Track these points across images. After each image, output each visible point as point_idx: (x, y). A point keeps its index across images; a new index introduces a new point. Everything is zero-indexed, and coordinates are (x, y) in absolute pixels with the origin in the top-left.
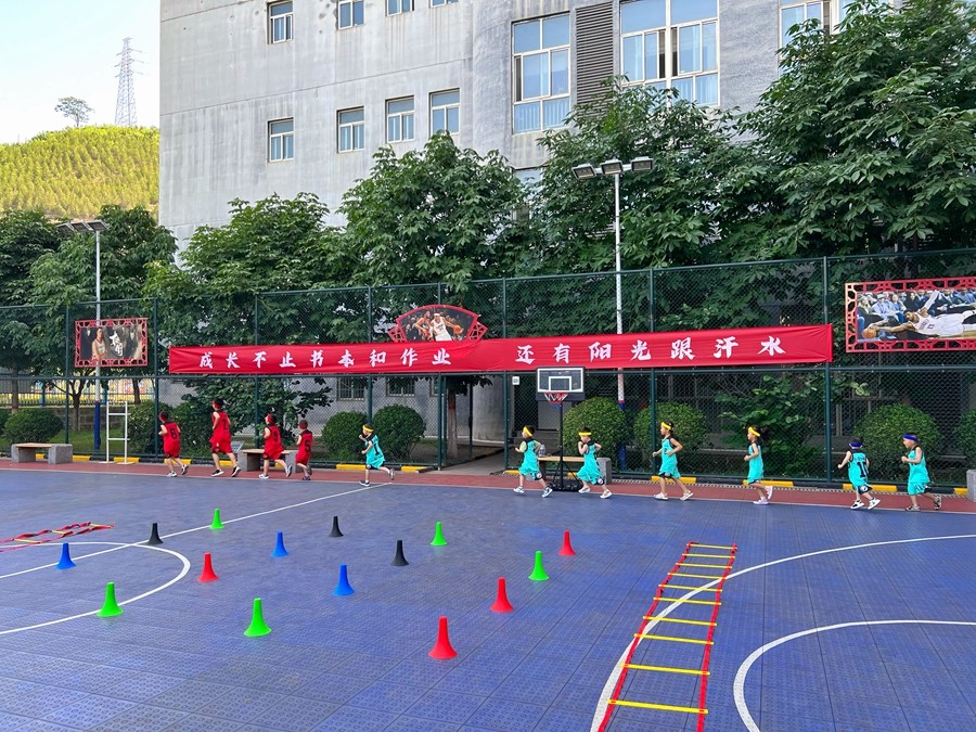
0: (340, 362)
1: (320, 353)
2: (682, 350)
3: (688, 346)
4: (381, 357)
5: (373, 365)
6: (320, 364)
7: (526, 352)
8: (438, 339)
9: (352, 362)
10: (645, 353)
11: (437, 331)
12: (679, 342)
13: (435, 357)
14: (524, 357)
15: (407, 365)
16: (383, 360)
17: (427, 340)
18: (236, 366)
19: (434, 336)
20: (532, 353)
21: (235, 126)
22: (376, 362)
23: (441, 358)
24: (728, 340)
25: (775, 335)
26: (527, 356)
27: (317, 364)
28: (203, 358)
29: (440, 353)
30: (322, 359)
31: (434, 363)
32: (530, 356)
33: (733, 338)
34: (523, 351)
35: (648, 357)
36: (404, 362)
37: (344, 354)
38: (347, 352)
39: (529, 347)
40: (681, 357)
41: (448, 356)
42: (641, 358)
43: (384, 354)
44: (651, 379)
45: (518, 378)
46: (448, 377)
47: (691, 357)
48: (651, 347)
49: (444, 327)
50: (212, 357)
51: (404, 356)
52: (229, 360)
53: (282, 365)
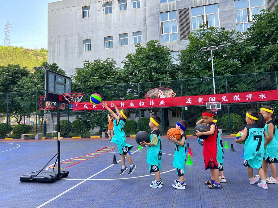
0: (130, 105)
1: (123, 103)
2: (236, 98)
3: (238, 96)
4: (143, 103)
5: (141, 106)
6: (123, 106)
7: (189, 100)
8: (161, 97)
9: (133, 105)
10: (226, 99)
11: (160, 95)
12: (235, 96)
13: (160, 102)
14: (188, 102)
15: (151, 105)
16: (144, 104)
17: (157, 98)
18: (96, 108)
19: (159, 96)
20: (191, 100)
21: (72, 41)
22: (141, 105)
23: (162, 103)
24: (250, 95)
25: (263, 93)
26: (189, 101)
27: (122, 106)
28: (85, 106)
29: (161, 101)
30: (124, 104)
31: (160, 104)
32: (190, 101)
33: (251, 94)
34: (188, 100)
35: (227, 100)
36: (150, 105)
37: (131, 103)
38: (132, 102)
39: (190, 99)
40: (236, 100)
41: (164, 102)
42: (225, 101)
43: (144, 102)
44: (228, 107)
45: (187, 108)
46: (164, 108)
47: (239, 100)
48: (227, 98)
49: (163, 94)
50: (88, 105)
51: (150, 103)
52: (94, 106)
53: (111, 107)
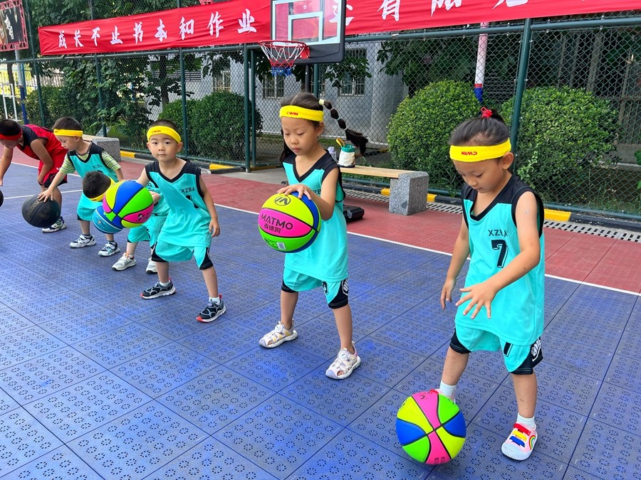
0: (156, 35)
1: (140, 26)
4: (190, 27)
5: (183, 37)
9: (165, 35)
13: (240, 22)
15: (214, 35)
16: (192, 31)
22: (186, 34)
23: (246, 23)
27: (139, 39)
28: (60, 37)
29: (244, 16)
30: (142, 32)
36: (211, 32)
37: (159, 25)
38: (161, 22)
41: (253, 20)
43: (192, 22)
44: (524, 41)
50: (66, 36)
51: (210, 23)
52: (76, 38)
53: (113, 43)
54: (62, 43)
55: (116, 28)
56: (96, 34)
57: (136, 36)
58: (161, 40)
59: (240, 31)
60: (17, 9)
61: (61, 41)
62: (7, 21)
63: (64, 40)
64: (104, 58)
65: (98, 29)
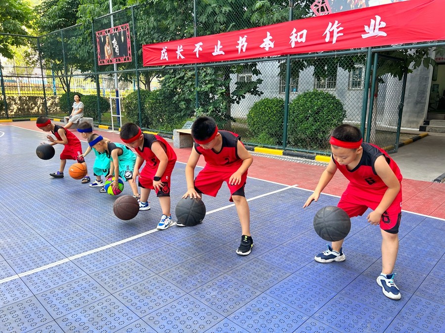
0: (262, 46)
1: (244, 39)
4: (301, 36)
5: (293, 45)
6: (244, 50)
9: (272, 45)
13: (366, 28)
15: (331, 42)
16: (304, 40)
19: (366, 1)
22: (296, 43)
23: (375, 29)
28: (162, 52)
30: (246, 44)
36: (327, 40)
37: (266, 37)
38: (268, 34)
41: (383, 24)
43: (305, 32)
50: (168, 51)
51: (327, 31)
52: (178, 52)
53: (214, 54)
54: (164, 56)
55: (219, 42)
56: (198, 48)
57: (239, 47)
58: (267, 49)
59: (364, 36)
60: (124, 32)
61: (162, 55)
62: (114, 42)
63: (166, 54)
64: (205, 67)
65: (201, 44)
